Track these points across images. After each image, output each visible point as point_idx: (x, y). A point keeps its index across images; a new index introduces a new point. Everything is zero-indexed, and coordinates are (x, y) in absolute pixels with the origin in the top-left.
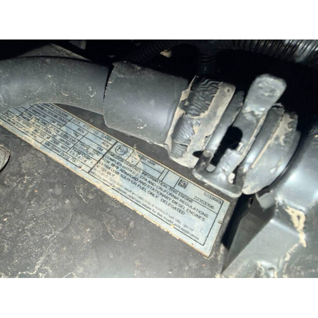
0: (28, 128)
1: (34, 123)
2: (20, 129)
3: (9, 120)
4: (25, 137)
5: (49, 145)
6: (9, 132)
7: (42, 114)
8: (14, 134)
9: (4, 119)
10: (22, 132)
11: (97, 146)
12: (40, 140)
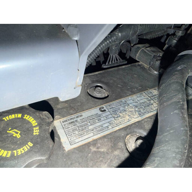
0: (125, 118)
1: (123, 115)
2: (125, 122)
3: (116, 124)
4: (132, 121)
5: (141, 114)
6: (126, 127)
7: (117, 109)
8: (129, 126)
9: (115, 126)
10: (128, 121)
11: (145, 99)
12: (136, 116)
